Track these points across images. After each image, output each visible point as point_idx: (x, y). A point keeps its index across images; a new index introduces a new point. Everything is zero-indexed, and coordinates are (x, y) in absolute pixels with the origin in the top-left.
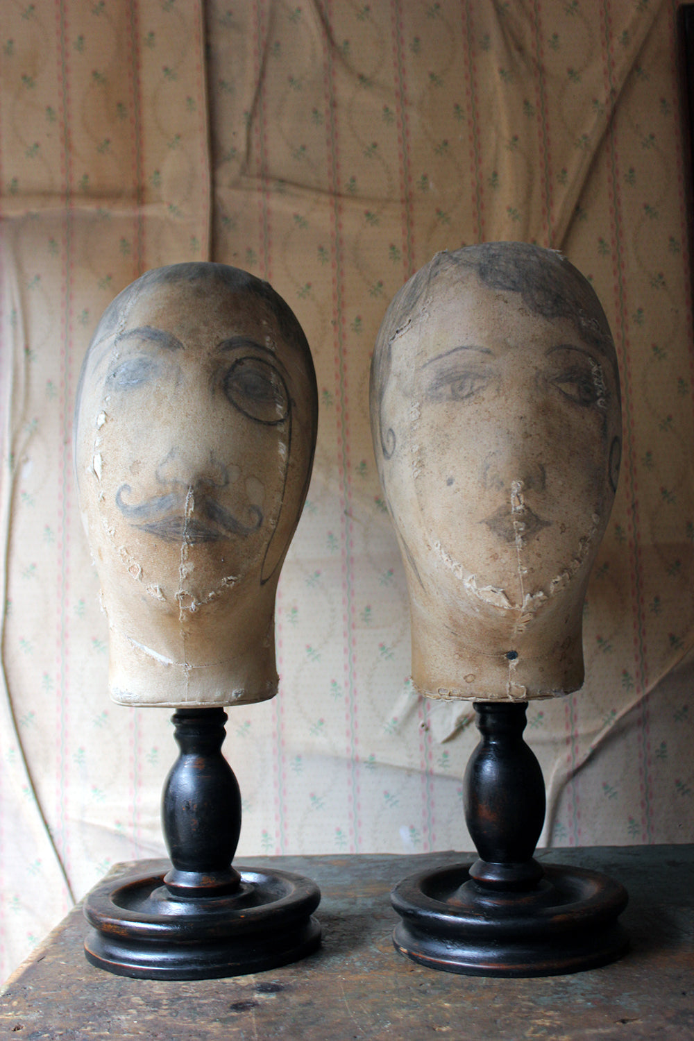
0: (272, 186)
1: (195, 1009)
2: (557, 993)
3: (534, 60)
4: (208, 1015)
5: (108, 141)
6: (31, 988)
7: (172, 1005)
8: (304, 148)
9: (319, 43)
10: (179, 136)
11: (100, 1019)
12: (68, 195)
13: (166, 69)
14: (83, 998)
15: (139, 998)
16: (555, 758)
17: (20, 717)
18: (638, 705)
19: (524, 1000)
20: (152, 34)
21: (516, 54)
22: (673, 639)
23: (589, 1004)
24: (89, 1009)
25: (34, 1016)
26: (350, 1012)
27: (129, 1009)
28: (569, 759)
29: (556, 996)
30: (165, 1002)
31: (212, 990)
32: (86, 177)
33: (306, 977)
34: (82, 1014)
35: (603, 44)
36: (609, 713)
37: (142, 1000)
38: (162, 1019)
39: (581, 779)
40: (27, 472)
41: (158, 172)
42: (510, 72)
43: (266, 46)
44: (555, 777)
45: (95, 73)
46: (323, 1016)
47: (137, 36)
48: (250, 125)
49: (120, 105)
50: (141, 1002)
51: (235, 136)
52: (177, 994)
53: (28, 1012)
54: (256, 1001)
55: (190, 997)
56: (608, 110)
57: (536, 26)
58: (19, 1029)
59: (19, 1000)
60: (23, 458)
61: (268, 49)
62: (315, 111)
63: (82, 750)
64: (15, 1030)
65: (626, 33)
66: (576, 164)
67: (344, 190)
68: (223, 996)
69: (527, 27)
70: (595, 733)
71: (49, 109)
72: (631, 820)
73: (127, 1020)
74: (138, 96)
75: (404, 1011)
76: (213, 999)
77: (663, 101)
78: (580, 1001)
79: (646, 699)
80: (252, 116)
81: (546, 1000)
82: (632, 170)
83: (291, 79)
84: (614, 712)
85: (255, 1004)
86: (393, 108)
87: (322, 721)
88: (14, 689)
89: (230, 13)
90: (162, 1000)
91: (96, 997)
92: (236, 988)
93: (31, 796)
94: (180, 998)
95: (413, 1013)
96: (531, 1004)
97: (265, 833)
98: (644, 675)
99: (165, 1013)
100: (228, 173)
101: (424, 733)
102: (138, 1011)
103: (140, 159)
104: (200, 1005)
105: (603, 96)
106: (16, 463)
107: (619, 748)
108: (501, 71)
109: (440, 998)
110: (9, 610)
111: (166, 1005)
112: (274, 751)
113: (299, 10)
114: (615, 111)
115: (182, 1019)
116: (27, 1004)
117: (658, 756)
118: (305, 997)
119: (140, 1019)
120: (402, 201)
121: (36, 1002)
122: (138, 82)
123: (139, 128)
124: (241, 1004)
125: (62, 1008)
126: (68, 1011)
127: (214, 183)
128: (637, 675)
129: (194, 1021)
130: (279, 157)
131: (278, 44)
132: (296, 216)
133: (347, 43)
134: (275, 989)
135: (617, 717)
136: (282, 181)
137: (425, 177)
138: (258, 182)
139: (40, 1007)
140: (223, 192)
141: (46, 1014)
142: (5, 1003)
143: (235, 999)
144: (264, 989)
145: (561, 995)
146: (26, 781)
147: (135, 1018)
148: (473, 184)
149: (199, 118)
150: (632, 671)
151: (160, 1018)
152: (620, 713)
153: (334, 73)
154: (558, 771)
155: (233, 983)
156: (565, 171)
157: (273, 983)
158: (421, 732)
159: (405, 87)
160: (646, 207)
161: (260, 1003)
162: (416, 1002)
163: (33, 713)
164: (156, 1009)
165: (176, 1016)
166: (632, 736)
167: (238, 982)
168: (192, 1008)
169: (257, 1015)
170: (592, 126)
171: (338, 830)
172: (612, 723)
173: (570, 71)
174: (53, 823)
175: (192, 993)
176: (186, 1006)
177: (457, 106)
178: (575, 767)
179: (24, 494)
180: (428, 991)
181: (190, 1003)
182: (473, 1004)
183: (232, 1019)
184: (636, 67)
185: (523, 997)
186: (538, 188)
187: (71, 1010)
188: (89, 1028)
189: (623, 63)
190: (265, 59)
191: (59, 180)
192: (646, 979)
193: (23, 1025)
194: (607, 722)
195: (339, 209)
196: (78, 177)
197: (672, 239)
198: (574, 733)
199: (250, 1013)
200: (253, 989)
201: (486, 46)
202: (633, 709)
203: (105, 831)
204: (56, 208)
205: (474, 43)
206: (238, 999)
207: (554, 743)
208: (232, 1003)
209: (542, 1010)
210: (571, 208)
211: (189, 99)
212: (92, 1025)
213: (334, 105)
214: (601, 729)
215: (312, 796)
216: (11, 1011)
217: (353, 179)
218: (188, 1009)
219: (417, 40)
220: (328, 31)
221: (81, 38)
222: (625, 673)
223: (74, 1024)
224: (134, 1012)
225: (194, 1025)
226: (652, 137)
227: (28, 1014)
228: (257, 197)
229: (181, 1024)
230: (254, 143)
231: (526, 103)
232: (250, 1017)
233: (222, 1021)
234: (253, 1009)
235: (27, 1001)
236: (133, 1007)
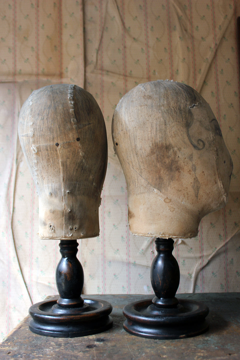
0: (104, 73)
1: (74, 347)
2: (204, 343)
3: (190, 34)
4: (78, 350)
5: (51, 58)
6: (15, 338)
7: (65, 346)
8: (115, 61)
9: (121, 27)
10: (74, 56)
11: (39, 350)
12: (37, 75)
13: (70, 35)
14: (34, 342)
15: (54, 343)
16: (196, 263)
17: (17, 247)
18: (224, 246)
19: (192, 346)
20: (66, 24)
21: (185, 32)
22: (236, 224)
23: (216, 348)
24: (35, 346)
25: (16, 349)
26: (129, 349)
27: (50, 347)
28: (201, 264)
29: (204, 345)
30: (63, 344)
31: (80, 340)
32: (44, 69)
33: (113, 336)
34: (33, 348)
35: (213, 29)
36: (214, 248)
37: (55, 343)
38: (62, 351)
39: (205, 270)
40: (22, 165)
41: (67, 68)
42: (182, 38)
43: (103, 28)
44: (196, 270)
45: (47, 36)
46: (120, 350)
47: (61, 24)
48: (97, 53)
49: (55, 46)
50: (54, 344)
51: (92, 56)
52: (67, 342)
53: (13, 347)
54: (96, 345)
55: (72, 343)
56: (214, 50)
57: (191, 23)
58: (10, 353)
59: (11, 342)
60: (21, 160)
61: (104, 29)
62: (119, 49)
63: (38, 258)
64: (8, 354)
65: (220, 26)
66: (204, 67)
67: (128, 74)
68: (84, 343)
69: (188, 23)
70: (209, 255)
71: (32, 47)
72: (221, 284)
73: (49, 351)
74: (61, 44)
75: (149, 349)
76: (80, 344)
77: (232, 48)
78: (213, 346)
79: (227, 243)
80: (98, 50)
81: (200, 346)
82: (222, 70)
83: (111, 39)
84: (216, 248)
85: (95, 346)
86: (144, 49)
87: (118, 250)
88: (15, 237)
89: (92, 18)
90: (62, 343)
91: (38, 342)
92: (88, 340)
93: (20, 273)
94: (68, 343)
95: (153, 350)
96: (195, 347)
97: (98, 287)
98: (226, 235)
99: (63, 348)
100: (90, 68)
101: (152, 254)
102: (53, 348)
103: (62, 64)
104: (75, 346)
105: (213, 46)
106: (18, 162)
107: (217, 260)
108: (180, 37)
109: (162, 345)
110: (14, 211)
111: (63, 345)
112: (102, 260)
113: (114, 17)
114: (217, 50)
115: (69, 351)
116: (14, 344)
117: (230, 263)
118: (113, 343)
119: (54, 350)
120: (147, 78)
121: (17, 343)
122: (61, 39)
123: (62, 54)
124: (90, 346)
125: (26, 346)
126: (28, 347)
127: (85, 71)
128: (224, 235)
129: (73, 351)
130: (107, 63)
131: (107, 28)
132: (112, 83)
133: (129, 27)
134: (102, 340)
135: (217, 250)
136: (108, 71)
137: (154, 71)
138: (100, 71)
139: (18, 345)
140: (88, 74)
141: (20, 348)
142: (6, 343)
143: (88, 344)
144: (99, 340)
145: (206, 344)
146: (19, 268)
147: (52, 350)
148: (170, 73)
149: (81, 51)
150: (222, 234)
151: (61, 350)
152: (218, 248)
153: (125, 37)
154: (197, 268)
155: (87, 338)
156: (200, 70)
157: (102, 338)
158: (151, 254)
159: (148, 42)
160: (227, 82)
161: (97, 346)
162: (153, 346)
163: (21, 245)
164: (59, 347)
165: (67, 349)
166: (222, 256)
167: (89, 338)
168: (72, 347)
169: (96, 350)
170: (209, 55)
171: (123, 287)
172: (215, 252)
173: (202, 38)
174: (27, 282)
175: (73, 341)
176: (70, 346)
177: (165, 48)
178: (203, 266)
179: (20, 172)
180: (157, 342)
181: (72, 345)
182: (174, 347)
183: (87, 351)
184: (224, 37)
185: (192, 345)
186: (192, 75)
187: (29, 347)
188: (35, 354)
189: (219, 36)
190: (103, 32)
191: (35, 70)
192: (236, 339)
193: (12, 352)
194: (213, 251)
195: (126, 81)
196: (41, 69)
197: (235, 92)
198: (202, 255)
199: (93, 349)
200: (95, 340)
201: (175, 29)
202: (222, 247)
203: (44, 285)
204: (34, 78)
205: (171, 28)
206: (89, 344)
207: (196, 258)
208: (87, 345)
209: (199, 350)
210: (202, 81)
211: (78, 45)
212: (36, 352)
213: (125, 47)
214: (211, 254)
215: (115, 275)
216: (8, 346)
217: (131, 71)
218: (71, 347)
219: (152, 27)
220: (123, 24)
221: (43, 25)
222: (220, 235)
223: (30, 352)
224: (51, 348)
225: (73, 353)
226: (229, 59)
227: (14, 348)
228: (99, 76)
229: (68, 353)
230: (98, 59)
231: (188, 47)
232: (93, 351)
233: (83, 352)
234: (95, 348)
235: (14, 343)
236: (51, 346)
